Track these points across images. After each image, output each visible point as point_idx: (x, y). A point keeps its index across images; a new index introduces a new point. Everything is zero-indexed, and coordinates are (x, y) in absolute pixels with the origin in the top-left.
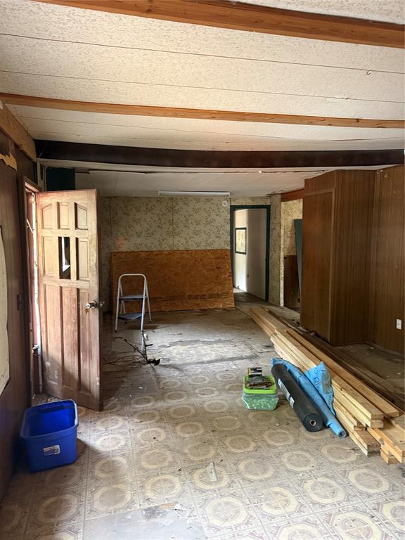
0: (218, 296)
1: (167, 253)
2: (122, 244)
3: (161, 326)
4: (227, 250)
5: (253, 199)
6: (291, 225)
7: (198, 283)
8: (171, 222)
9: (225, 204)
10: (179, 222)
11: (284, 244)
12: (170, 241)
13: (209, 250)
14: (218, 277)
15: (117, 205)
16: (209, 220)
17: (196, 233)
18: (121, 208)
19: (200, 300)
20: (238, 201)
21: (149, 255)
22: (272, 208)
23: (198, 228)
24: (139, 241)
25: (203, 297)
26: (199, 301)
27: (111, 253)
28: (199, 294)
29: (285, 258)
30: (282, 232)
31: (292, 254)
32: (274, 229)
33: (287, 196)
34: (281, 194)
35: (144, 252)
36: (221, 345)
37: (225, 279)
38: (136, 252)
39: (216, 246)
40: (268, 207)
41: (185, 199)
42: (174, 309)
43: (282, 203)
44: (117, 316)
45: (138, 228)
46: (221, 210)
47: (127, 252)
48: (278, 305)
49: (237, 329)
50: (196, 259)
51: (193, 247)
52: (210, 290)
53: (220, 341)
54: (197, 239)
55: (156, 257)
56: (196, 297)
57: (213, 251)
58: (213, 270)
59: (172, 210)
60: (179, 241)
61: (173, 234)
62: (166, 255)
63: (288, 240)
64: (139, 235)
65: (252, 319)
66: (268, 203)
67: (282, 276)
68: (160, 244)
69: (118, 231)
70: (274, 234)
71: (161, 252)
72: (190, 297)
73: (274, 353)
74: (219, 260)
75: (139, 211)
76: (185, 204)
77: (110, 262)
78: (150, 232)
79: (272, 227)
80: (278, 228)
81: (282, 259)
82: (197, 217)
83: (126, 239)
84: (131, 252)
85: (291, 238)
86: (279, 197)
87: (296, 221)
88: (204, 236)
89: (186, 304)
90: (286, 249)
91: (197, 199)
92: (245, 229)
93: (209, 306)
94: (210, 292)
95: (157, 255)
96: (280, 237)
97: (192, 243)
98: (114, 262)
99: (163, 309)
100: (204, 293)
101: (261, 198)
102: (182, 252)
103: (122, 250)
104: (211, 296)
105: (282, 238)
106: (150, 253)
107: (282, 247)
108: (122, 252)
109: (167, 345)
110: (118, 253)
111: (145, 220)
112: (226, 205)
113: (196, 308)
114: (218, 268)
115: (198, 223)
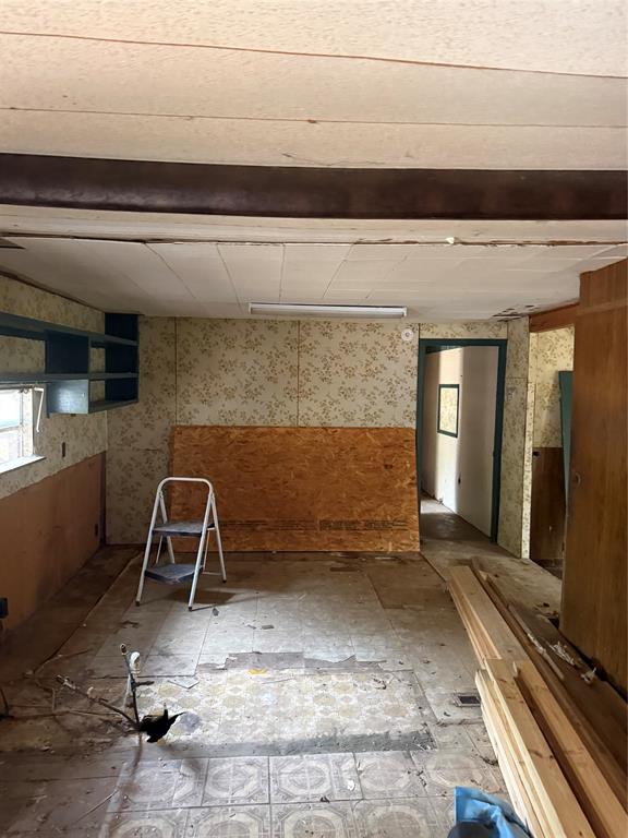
0: (384, 526)
1: (283, 431)
2: (195, 410)
3: (242, 594)
4: (408, 429)
5: (469, 325)
6: (551, 382)
7: (344, 496)
8: (296, 371)
9: (407, 335)
10: (312, 369)
11: (534, 423)
12: (291, 407)
13: (370, 429)
14: (386, 485)
15: (189, 334)
16: (373, 367)
17: (346, 393)
18: (197, 340)
19: (344, 532)
20: (436, 330)
21: (247, 435)
22: (510, 346)
23: (350, 383)
24: (230, 405)
25: (352, 526)
26: (343, 535)
27: (174, 428)
28: (344, 518)
29: (535, 454)
30: (531, 398)
31: (551, 445)
32: (513, 389)
33: (543, 320)
34: (530, 316)
35: (236, 427)
36: (348, 679)
37: (402, 491)
38: (222, 428)
39: (384, 422)
40: (502, 344)
41: (326, 324)
42: (291, 547)
43: (532, 334)
44: (144, 568)
45: (228, 381)
46: (400, 348)
47: (205, 427)
48: (515, 554)
49: (405, 625)
50: (342, 445)
51: (338, 422)
52: (368, 511)
53: (349, 665)
54: (347, 405)
55: (262, 439)
56: (338, 526)
57: (380, 432)
58: (376, 469)
59: (298, 346)
60: (309, 409)
61: (298, 393)
62: (280, 435)
63: (545, 414)
64: (230, 395)
65: (448, 593)
66: (502, 335)
67: (528, 492)
68: (271, 414)
69: (189, 384)
70: (512, 400)
71: (272, 430)
72: (325, 524)
73: (479, 730)
74: (390, 451)
75: (230, 346)
76: (325, 334)
77: (171, 444)
78: (252, 388)
79: (508, 384)
80: (521, 388)
81: (528, 455)
82: (349, 361)
83: (204, 401)
84: (212, 427)
85: (551, 410)
86: (525, 321)
87: (562, 375)
88: (362, 401)
89: (314, 540)
90: (540, 434)
91: (350, 323)
92: (457, 386)
93: (363, 546)
94: (367, 517)
95: (263, 434)
96: (525, 408)
97: (337, 413)
98: (176, 446)
99: (268, 546)
100: (356, 517)
101: (487, 323)
102: (314, 431)
103: (195, 422)
104: (369, 525)
105: (530, 411)
106: (249, 430)
107: (529, 428)
108: (196, 427)
109: (221, 662)
110: (186, 428)
111: (243, 365)
112: (410, 338)
113: (334, 548)
114: (386, 466)
115: (350, 373)
